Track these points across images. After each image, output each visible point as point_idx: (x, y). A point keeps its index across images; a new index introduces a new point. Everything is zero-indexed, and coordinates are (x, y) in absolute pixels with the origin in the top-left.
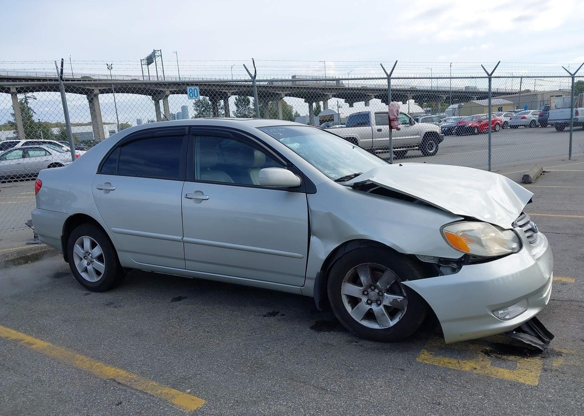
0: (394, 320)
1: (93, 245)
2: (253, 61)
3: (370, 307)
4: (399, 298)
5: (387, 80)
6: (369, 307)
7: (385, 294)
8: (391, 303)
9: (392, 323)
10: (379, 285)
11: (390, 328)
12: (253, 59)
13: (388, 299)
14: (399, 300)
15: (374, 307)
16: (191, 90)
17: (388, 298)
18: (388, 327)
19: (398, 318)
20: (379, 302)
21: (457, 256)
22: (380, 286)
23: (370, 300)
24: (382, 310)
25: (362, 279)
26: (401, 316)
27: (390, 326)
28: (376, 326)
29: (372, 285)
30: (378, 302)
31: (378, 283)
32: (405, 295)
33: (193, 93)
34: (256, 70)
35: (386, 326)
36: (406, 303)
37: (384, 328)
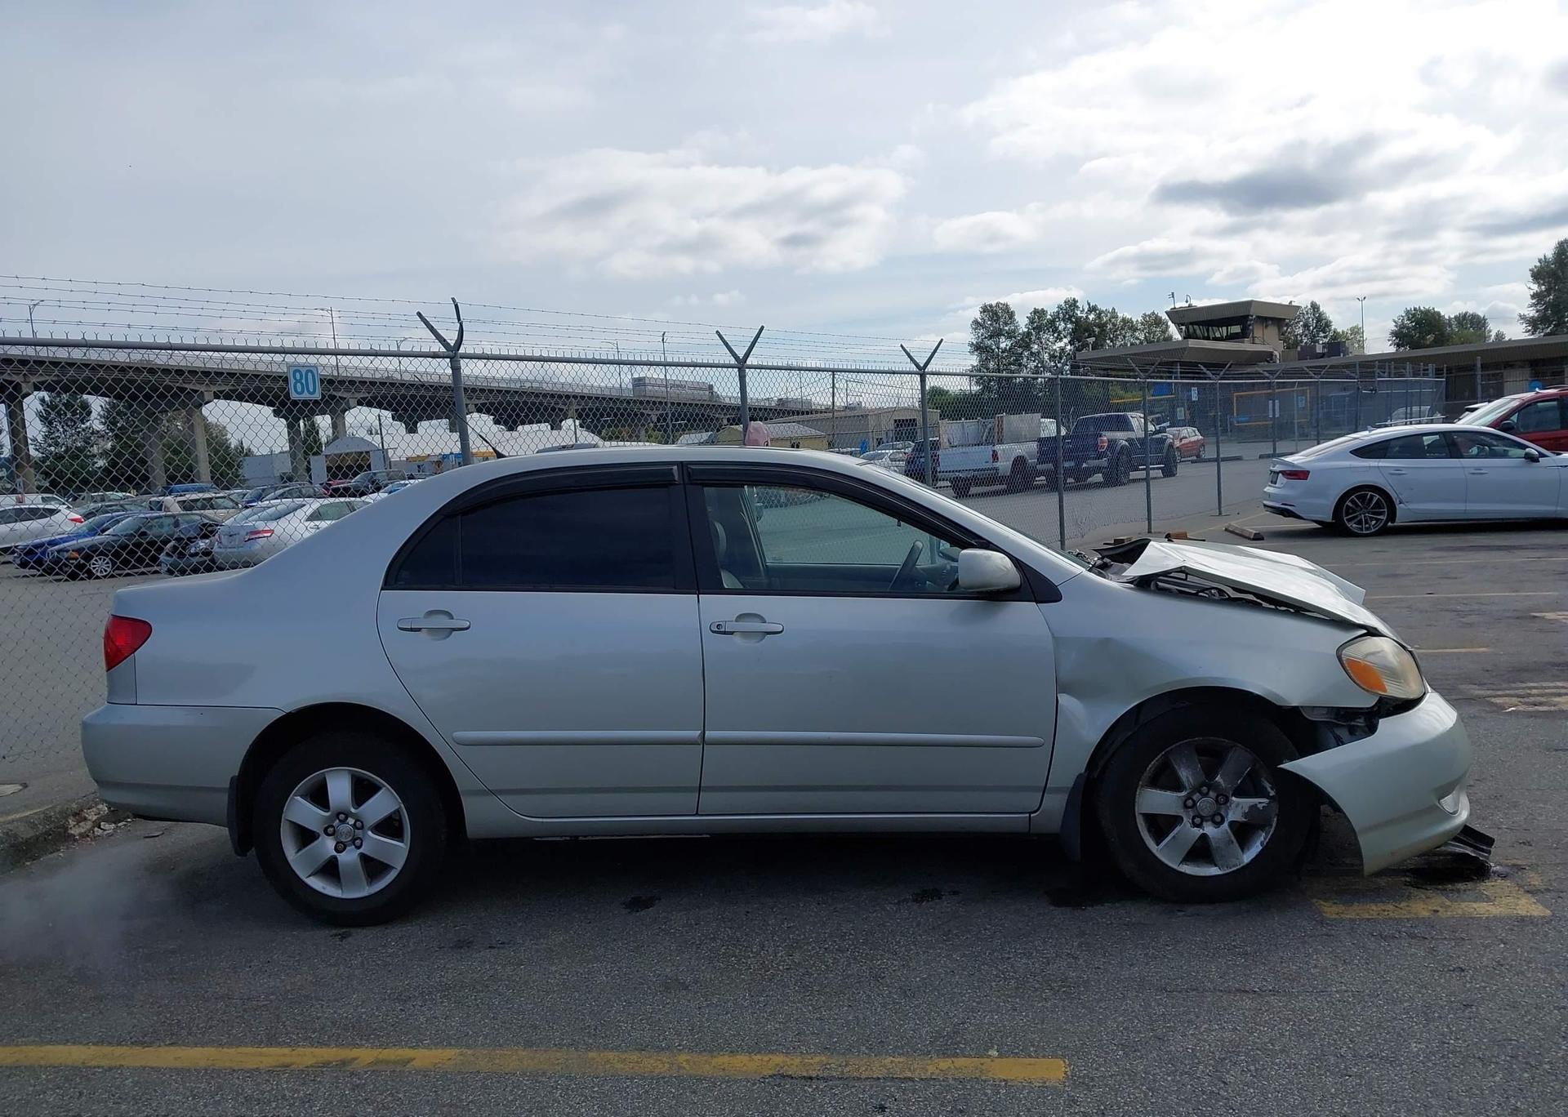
0: (1248, 850)
2: (457, 307)
3: (1201, 832)
4: (1260, 803)
6: (1198, 832)
7: (1234, 798)
8: (1245, 815)
9: (1247, 857)
10: (1221, 781)
11: (1243, 867)
12: (453, 299)
13: (1239, 808)
14: (1260, 806)
15: (1209, 829)
17: (1241, 806)
18: (1238, 867)
19: (1258, 843)
20: (1218, 819)
21: (1369, 702)
22: (1222, 783)
23: (1199, 816)
24: (1227, 833)
25: (1184, 774)
26: (1265, 839)
27: (1244, 864)
28: (1214, 871)
29: (1206, 784)
31: (1218, 778)
32: (1273, 794)
34: (464, 329)
35: (1234, 866)
36: (1275, 808)
37: (1231, 870)
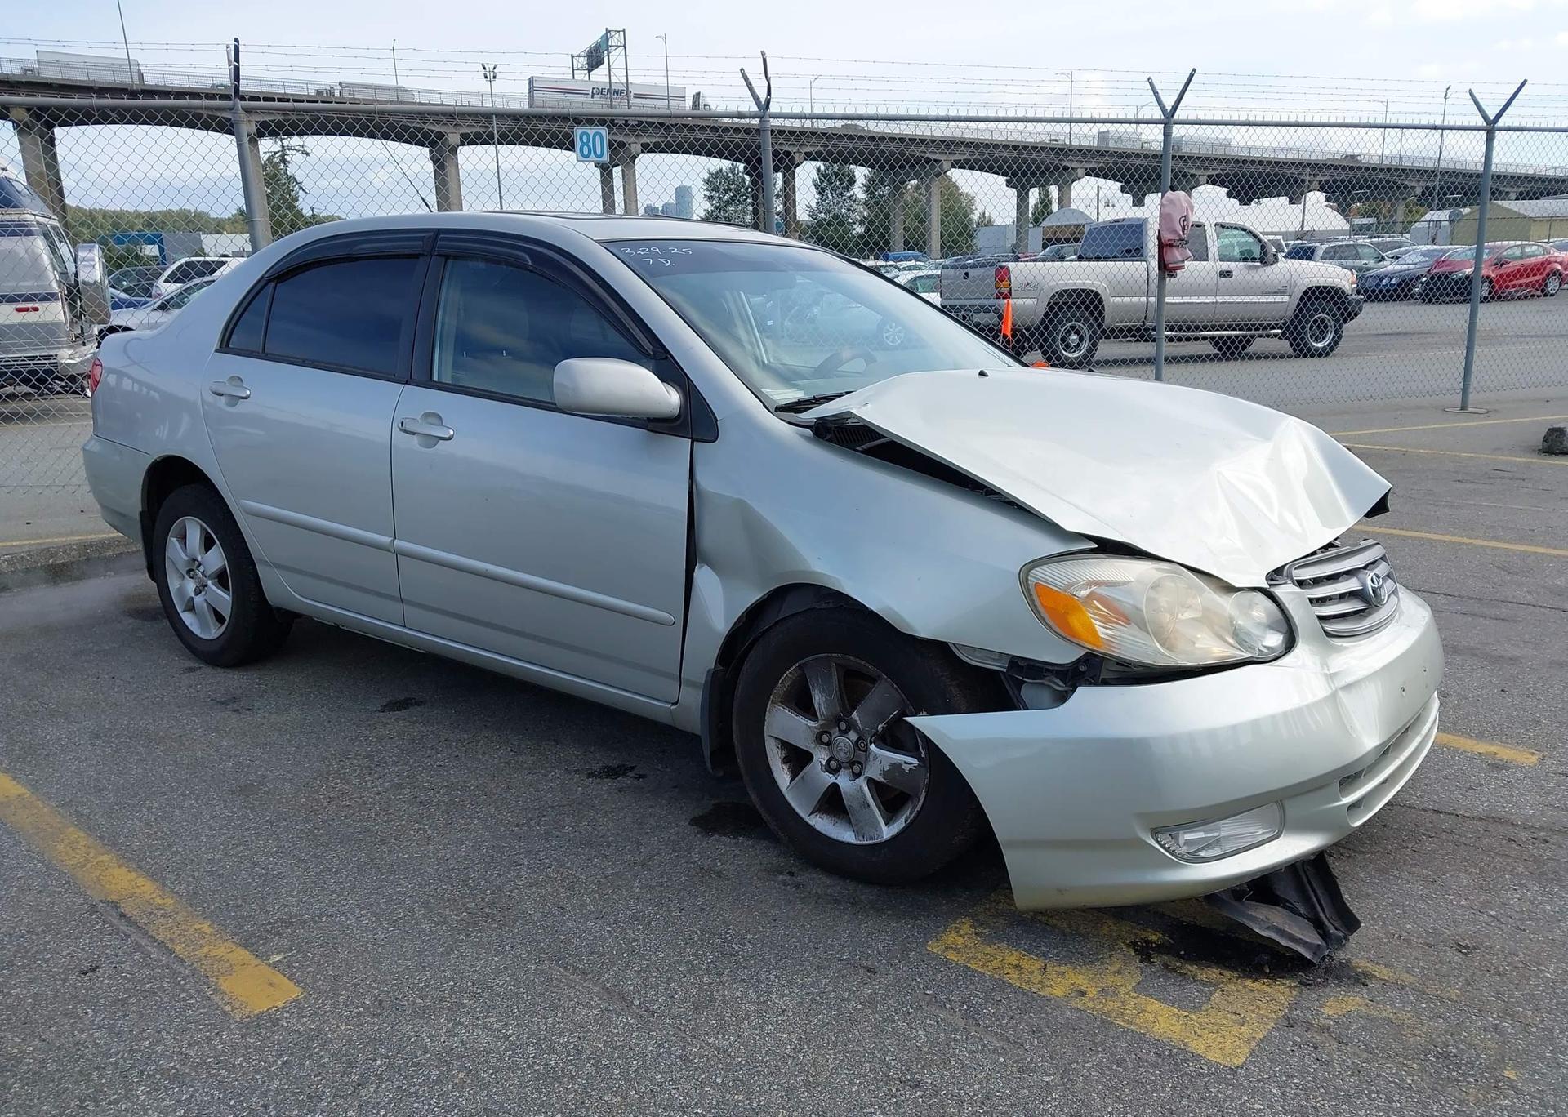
0: (894, 823)
1: (208, 544)
2: (765, 61)
3: (833, 780)
4: (906, 763)
5: (1163, 125)
6: (829, 779)
7: (872, 747)
8: (885, 774)
9: (887, 832)
10: (857, 718)
11: (880, 843)
12: (763, 53)
13: (882, 759)
14: (906, 768)
15: (843, 780)
16: (585, 137)
17: (879, 760)
18: (876, 841)
19: (903, 819)
20: (857, 768)
21: (1065, 656)
22: (859, 722)
23: (836, 760)
24: (862, 791)
25: (817, 698)
26: (911, 814)
27: (883, 840)
28: (847, 836)
29: (840, 720)
30: (856, 766)
31: (855, 715)
32: (923, 756)
33: (591, 144)
34: (772, 86)
35: (872, 838)
36: (924, 778)
37: (865, 842)
